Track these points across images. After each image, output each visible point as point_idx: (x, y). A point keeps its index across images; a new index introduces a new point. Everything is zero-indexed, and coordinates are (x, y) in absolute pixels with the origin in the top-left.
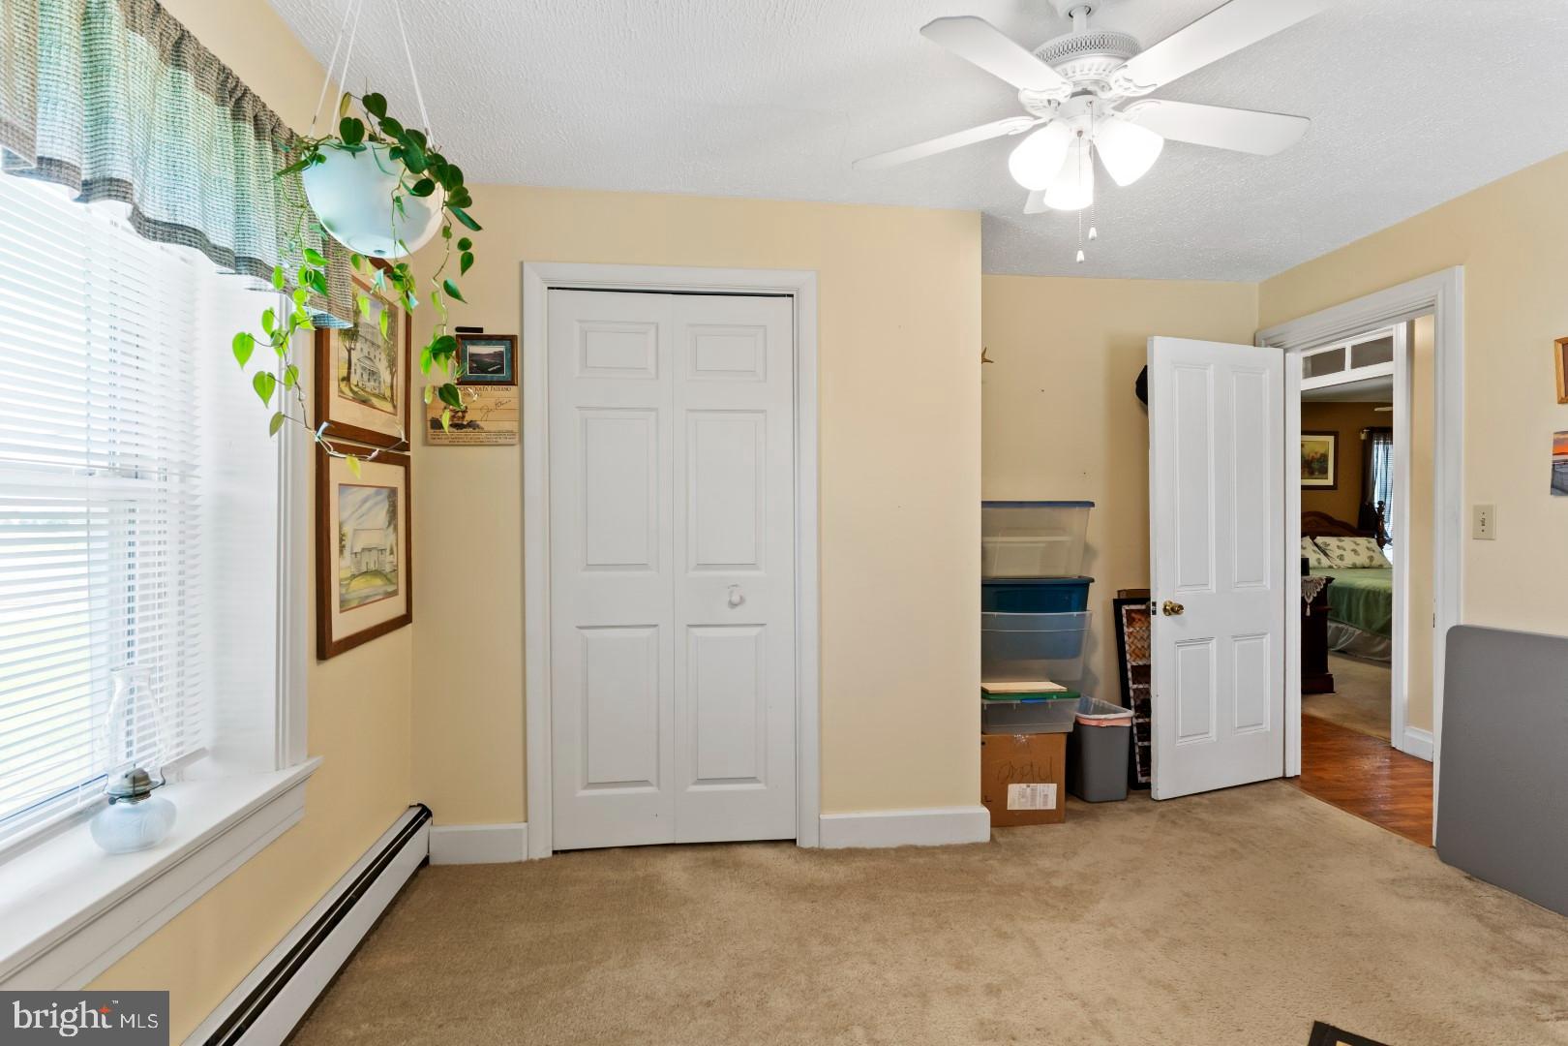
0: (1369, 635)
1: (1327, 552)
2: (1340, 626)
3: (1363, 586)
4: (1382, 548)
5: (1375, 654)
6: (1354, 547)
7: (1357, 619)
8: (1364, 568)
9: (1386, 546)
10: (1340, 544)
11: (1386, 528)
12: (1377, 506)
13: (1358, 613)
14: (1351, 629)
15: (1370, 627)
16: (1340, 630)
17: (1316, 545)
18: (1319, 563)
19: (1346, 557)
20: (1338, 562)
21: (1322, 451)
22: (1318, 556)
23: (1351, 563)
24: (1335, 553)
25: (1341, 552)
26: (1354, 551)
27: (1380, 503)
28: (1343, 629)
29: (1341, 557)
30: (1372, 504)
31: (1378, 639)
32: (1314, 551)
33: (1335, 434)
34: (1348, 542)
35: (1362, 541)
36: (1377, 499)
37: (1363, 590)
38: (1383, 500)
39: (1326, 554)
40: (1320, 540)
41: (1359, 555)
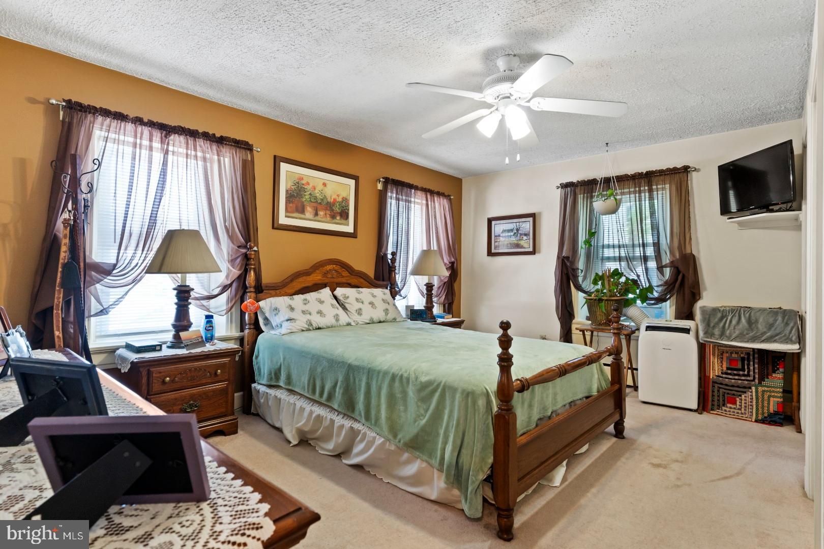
0: (393, 448)
1: (347, 305)
2: (357, 426)
3: (385, 367)
4: (394, 299)
5: (402, 479)
6: (372, 299)
7: (377, 419)
8: (380, 322)
9: (398, 297)
10: (358, 296)
11: (397, 279)
12: (390, 256)
13: (378, 411)
14: (371, 434)
15: (395, 436)
16: (353, 433)
17: (335, 298)
18: (337, 320)
19: (364, 312)
20: (356, 317)
21: (344, 194)
22: (335, 311)
23: (369, 318)
24: (353, 306)
25: (359, 305)
26: (371, 303)
27: (394, 254)
28: (359, 431)
29: (359, 312)
30: (386, 255)
31: (406, 455)
32: (332, 305)
33: (356, 178)
34: (366, 293)
35: (378, 292)
36: (390, 250)
37: (386, 373)
38: (395, 251)
39: (345, 308)
40: (339, 291)
41: (376, 308)
